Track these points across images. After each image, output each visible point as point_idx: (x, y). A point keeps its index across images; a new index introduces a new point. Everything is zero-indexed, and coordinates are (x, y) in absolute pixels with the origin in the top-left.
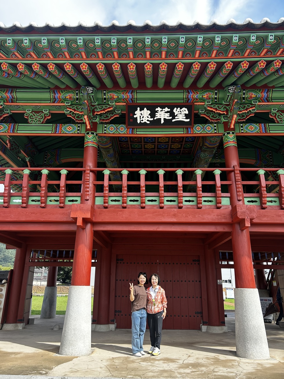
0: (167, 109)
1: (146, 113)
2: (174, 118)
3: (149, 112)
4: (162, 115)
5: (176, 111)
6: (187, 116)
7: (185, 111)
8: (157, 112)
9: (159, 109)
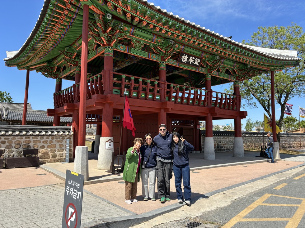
0: (193, 58)
1: (186, 57)
2: (194, 63)
3: (187, 57)
4: (191, 60)
5: (196, 60)
6: (199, 63)
7: (199, 60)
8: (190, 58)
9: (191, 57)
